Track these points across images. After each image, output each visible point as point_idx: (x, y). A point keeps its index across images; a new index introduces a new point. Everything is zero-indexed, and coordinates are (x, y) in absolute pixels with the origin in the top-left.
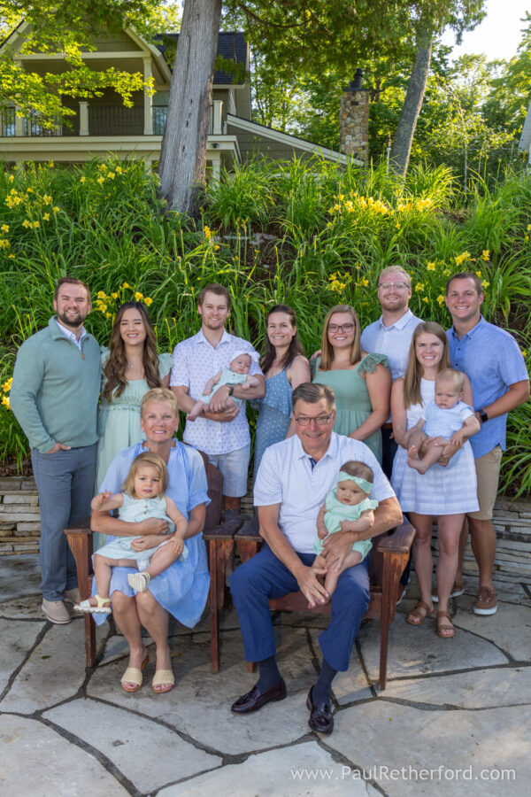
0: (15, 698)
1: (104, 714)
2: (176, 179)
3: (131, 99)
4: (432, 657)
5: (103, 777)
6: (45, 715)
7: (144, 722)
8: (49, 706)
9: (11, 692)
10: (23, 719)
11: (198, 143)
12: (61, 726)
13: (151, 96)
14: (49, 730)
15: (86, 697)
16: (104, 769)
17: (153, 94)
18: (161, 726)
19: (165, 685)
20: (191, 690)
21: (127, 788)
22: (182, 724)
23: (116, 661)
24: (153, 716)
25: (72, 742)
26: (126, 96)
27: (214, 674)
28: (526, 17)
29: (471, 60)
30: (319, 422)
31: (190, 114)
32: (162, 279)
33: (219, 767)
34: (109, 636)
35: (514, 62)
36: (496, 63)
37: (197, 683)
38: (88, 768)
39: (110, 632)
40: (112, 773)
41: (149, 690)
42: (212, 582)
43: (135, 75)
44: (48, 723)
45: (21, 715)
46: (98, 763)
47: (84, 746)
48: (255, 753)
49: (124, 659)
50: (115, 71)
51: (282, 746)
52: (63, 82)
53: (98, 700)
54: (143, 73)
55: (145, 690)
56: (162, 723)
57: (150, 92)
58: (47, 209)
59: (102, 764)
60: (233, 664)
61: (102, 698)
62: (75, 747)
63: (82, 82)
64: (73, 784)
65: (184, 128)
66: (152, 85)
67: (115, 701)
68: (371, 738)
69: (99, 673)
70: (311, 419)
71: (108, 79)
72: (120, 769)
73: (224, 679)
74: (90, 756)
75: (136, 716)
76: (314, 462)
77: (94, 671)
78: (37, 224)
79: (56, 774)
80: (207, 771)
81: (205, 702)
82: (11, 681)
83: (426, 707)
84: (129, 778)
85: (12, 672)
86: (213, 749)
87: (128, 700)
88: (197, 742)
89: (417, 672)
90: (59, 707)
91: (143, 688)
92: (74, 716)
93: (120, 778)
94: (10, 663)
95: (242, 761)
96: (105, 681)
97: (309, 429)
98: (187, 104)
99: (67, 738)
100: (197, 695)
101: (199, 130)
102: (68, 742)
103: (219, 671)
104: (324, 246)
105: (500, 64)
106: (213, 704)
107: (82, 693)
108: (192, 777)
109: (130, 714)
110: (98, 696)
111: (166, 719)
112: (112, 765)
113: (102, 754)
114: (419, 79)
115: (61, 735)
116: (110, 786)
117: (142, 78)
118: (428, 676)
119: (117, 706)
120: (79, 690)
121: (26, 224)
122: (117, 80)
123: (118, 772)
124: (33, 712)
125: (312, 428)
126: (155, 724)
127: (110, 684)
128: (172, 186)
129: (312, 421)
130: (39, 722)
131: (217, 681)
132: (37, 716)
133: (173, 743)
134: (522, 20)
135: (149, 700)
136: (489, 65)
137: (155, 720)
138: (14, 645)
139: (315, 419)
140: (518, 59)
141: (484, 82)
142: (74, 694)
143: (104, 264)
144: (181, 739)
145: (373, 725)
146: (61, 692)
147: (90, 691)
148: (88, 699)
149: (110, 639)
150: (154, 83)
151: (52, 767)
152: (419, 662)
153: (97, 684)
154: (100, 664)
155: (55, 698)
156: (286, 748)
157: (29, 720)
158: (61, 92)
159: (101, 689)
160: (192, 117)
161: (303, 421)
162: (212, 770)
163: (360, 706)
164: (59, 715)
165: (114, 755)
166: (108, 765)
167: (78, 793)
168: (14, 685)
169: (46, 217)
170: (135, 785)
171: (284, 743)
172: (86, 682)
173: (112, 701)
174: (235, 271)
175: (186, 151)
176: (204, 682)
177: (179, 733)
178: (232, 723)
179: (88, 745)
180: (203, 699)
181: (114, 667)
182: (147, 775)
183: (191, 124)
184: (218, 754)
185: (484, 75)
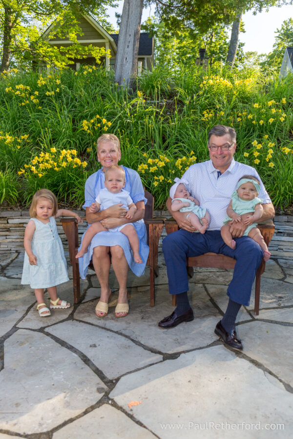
0: (30, 320)
1: (85, 329)
2: (123, 74)
3: (100, 60)
4: (280, 297)
5: (82, 368)
6: (46, 330)
7: (109, 334)
8: (50, 324)
9: (27, 317)
10: (32, 332)
11: (133, 56)
12: (56, 336)
13: (109, 58)
14: (48, 338)
15: (73, 319)
16: (83, 363)
17: (110, 57)
18: (120, 336)
19: (122, 312)
20: (139, 316)
21: (98, 375)
22: (134, 335)
23: (92, 301)
24: (116, 331)
25: (62, 345)
26: (97, 58)
27: (152, 307)
28: (277, 31)
29: (251, 54)
30: (224, 149)
31: (129, 42)
32: (116, 115)
33: (161, 361)
34: (89, 288)
35: (270, 54)
36: (262, 55)
37: (142, 312)
38: (72, 362)
39: (89, 286)
40: (89, 365)
41: (112, 315)
42: (150, 250)
43: (101, 48)
44: (48, 334)
45: (31, 330)
46: (80, 359)
47: (71, 348)
48: (184, 352)
49: (97, 299)
50: (92, 46)
51: (201, 348)
52: (68, 51)
53: (80, 321)
54: (105, 47)
55: (110, 316)
56: (121, 334)
57: (109, 57)
58: (58, 86)
59: (82, 359)
60: (162, 302)
61: (83, 320)
62: (64, 349)
63: (77, 51)
64: (62, 372)
65: (126, 49)
66: (109, 53)
67: (91, 322)
68: (258, 343)
69: (82, 307)
70: (218, 147)
71: (89, 50)
72: (94, 363)
73: (158, 310)
74: (74, 354)
75: (104, 330)
76: (219, 173)
77: (79, 305)
78: (53, 93)
79: (51, 366)
80: (153, 364)
81: (148, 322)
82: (28, 311)
83: (288, 324)
84: (100, 369)
85: (29, 306)
86: (156, 350)
87: (99, 321)
88: (144, 345)
89: (275, 305)
90: (56, 325)
91: (109, 315)
92: (65, 331)
93: (94, 369)
94: (29, 302)
95: (177, 358)
96: (85, 311)
97: (217, 153)
98: (128, 36)
99: (60, 343)
100: (142, 318)
101: (134, 49)
102: (60, 346)
103: (154, 306)
104: (199, 100)
105: (264, 56)
106: (153, 323)
107: (71, 317)
108: (143, 368)
109: (101, 329)
110: (81, 319)
111: (124, 332)
112: (89, 360)
113: (82, 353)
114: (233, 49)
115: (56, 341)
116: (87, 374)
117: (105, 50)
118: (283, 308)
119: (92, 325)
120: (69, 316)
121: (47, 93)
122: (93, 51)
123: (93, 365)
124: (39, 328)
125: (219, 153)
126: (117, 335)
127: (89, 312)
128: (121, 78)
129: (219, 148)
130: (42, 334)
131: (154, 311)
132: (41, 330)
133: (129, 346)
134: (275, 32)
135: (113, 321)
136: (260, 56)
137: (117, 332)
138: (32, 293)
139: (221, 147)
140: (272, 53)
141: (257, 64)
142: (66, 318)
143: (87, 109)
144: (134, 344)
145: (257, 335)
146: (58, 317)
147: (76, 316)
148: (74, 321)
149: (89, 289)
150: (110, 52)
151: (48, 362)
152: (274, 300)
153: (80, 312)
154: (82, 302)
155: (54, 320)
156: (204, 350)
157: (36, 332)
158: (67, 56)
159: (82, 315)
160: (130, 43)
161: (214, 148)
162: (156, 363)
163: (246, 324)
164: (55, 329)
165: (90, 354)
166: (86, 360)
167: (64, 379)
168: (29, 313)
169: (58, 90)
170: (104, 373)
171: (201, 346)
172: (74, 312)
173: (89, 321)
174: (154, 110)
175: (127, 60)
176: (146, 311)
177: (133, 340)
178: (166, 334)
179: (73, 347)
180: (146, 320)
181: (91, 303)
182: (112, 367)
183: (130, 47)
184: (160, 353)
185: (257, 60)
